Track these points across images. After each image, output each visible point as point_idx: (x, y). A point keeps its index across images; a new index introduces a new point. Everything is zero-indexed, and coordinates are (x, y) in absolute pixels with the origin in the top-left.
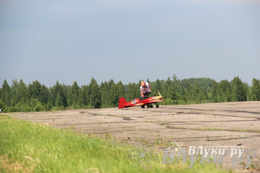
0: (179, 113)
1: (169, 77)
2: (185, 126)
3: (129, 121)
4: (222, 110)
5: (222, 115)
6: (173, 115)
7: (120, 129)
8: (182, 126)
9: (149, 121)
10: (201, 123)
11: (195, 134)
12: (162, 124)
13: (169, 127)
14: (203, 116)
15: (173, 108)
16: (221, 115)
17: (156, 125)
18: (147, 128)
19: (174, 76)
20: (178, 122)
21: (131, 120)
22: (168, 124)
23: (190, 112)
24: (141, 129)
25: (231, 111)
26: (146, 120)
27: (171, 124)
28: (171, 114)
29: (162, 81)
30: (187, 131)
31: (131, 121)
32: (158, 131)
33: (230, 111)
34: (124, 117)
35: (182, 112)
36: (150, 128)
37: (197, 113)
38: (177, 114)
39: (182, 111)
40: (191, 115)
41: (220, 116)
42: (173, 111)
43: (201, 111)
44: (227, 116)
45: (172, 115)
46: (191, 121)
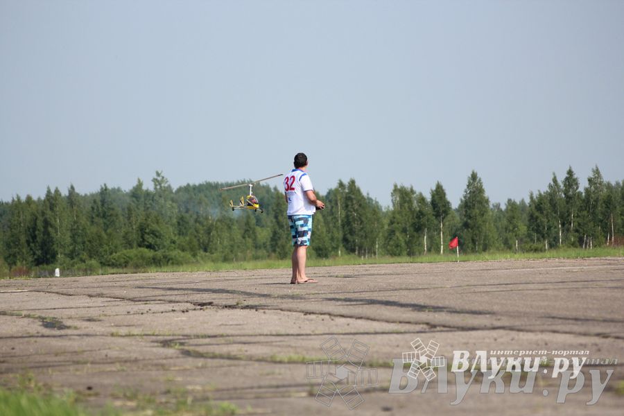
0: (202, 305)
1: (139, 180)
2: (234, 349)
3: (62, 332)
4: (324, 296)
5: (330, 314)
6: (186, 313)
7: (49, 359)
8: (224, 350)
9: (123, 331)
10: (273, 339)
11: (268, 374)
12: (166, 343)
13: (187, 353)
14: (276, 317)
15: (178, 289)
16: (324, 314)
17: (148, 345)
18: (124, 355)
19: (158, 174)
20: (209, 337)
21: (68, 327)
22: (182, 344)
23: (233, 303)
24: (110, 358)
25: (350, 300)
26: (114, 330)
27: (191, 342)
28: (177, 307)
29: (113, 190)
30: (245, 366)
31: (69, 332)
32: (163, 365)
33: (346, 300)
34: (42, 319)
35: (210, 304)
36: (134, 356)
37: (255, 308)
38: (195, 310)
39: (206, 297)
40: (238, 312)
41: (323, 316)
42: (178, 298)
43: (263, 301)
44: (342, 316)
45: (183, 312)
46: (243, 332)
